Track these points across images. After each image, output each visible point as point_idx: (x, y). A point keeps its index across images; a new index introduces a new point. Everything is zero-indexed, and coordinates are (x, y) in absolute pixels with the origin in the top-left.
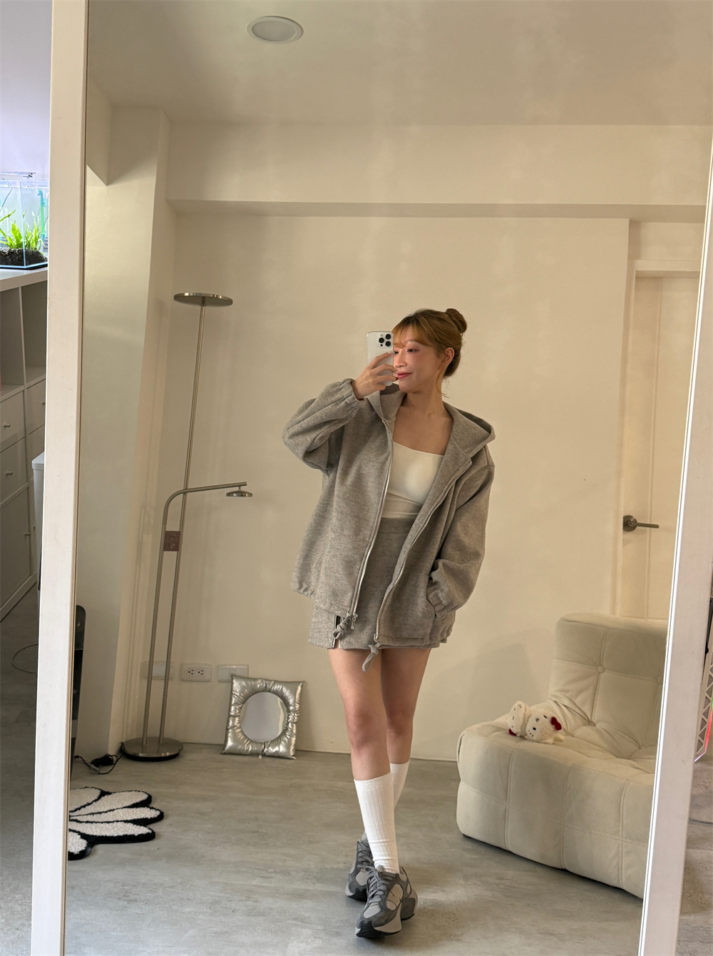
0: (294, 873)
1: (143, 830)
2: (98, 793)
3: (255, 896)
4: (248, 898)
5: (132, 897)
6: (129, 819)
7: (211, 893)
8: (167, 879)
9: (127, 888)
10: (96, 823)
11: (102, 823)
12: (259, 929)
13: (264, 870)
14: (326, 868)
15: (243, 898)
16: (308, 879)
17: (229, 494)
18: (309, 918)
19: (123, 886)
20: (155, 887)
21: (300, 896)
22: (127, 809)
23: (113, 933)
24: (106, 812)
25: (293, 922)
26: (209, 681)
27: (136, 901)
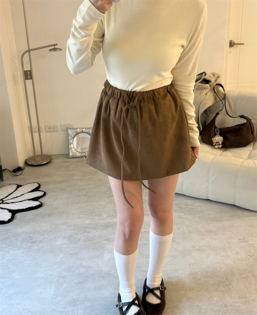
1: (36, 203)
2: (16, 186)
4: (85, 231)
5: (34, 240)
6: (31, 198)
7: (68, 232)
8: (48, 227)
9: (31, 235)
10: (15, 202)
11: (18, 202)
13: (90, 215)
15: (82, 232)
16: (109, 216)
17: (50, 50)
18: (111, 238)
19: (29, 234)
20: (43, 233)
21: (106, 226)
22: (29, 193)
24: (20, 196)
25: (105, 242)
26: (58, 131)
27: (35, 242)
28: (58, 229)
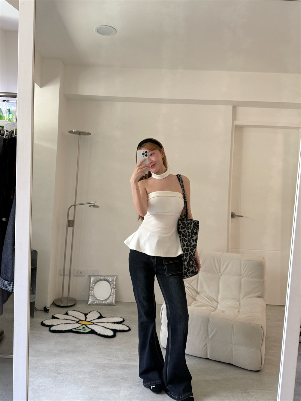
0: (120, 357)
3: (106, 369)
4: (104, 369)
5: (60, 372)
7: (89, 368)
8: (72, 362)
9: (57, 367)
12: (109, 384)
13: (109, 356)
14: (132, 354)
15: (101, 370)
16: (125, 359)
17: (90, 206)
18: (127, 378)
19: (55, 366)
20: (68, 366)
21: (123, 367)
23: (52, 390)
25: (121, 380)
26: (84, 276)
27: (61, 373)
28: (81, 365)
